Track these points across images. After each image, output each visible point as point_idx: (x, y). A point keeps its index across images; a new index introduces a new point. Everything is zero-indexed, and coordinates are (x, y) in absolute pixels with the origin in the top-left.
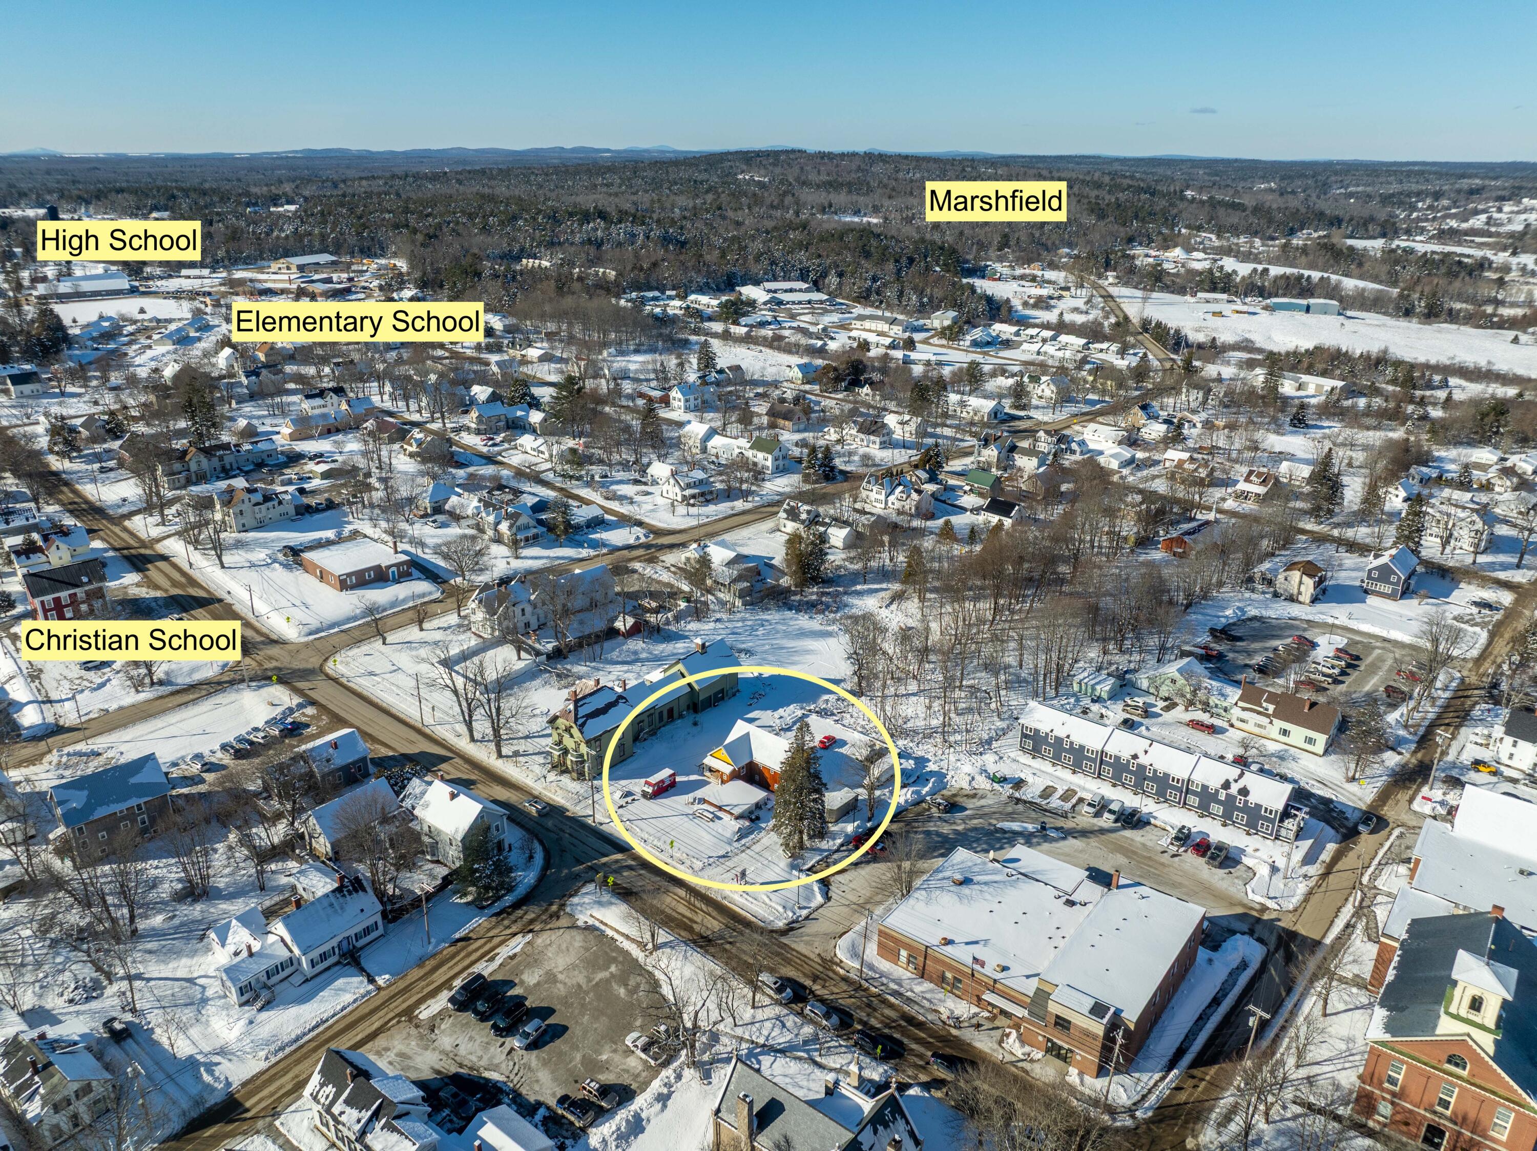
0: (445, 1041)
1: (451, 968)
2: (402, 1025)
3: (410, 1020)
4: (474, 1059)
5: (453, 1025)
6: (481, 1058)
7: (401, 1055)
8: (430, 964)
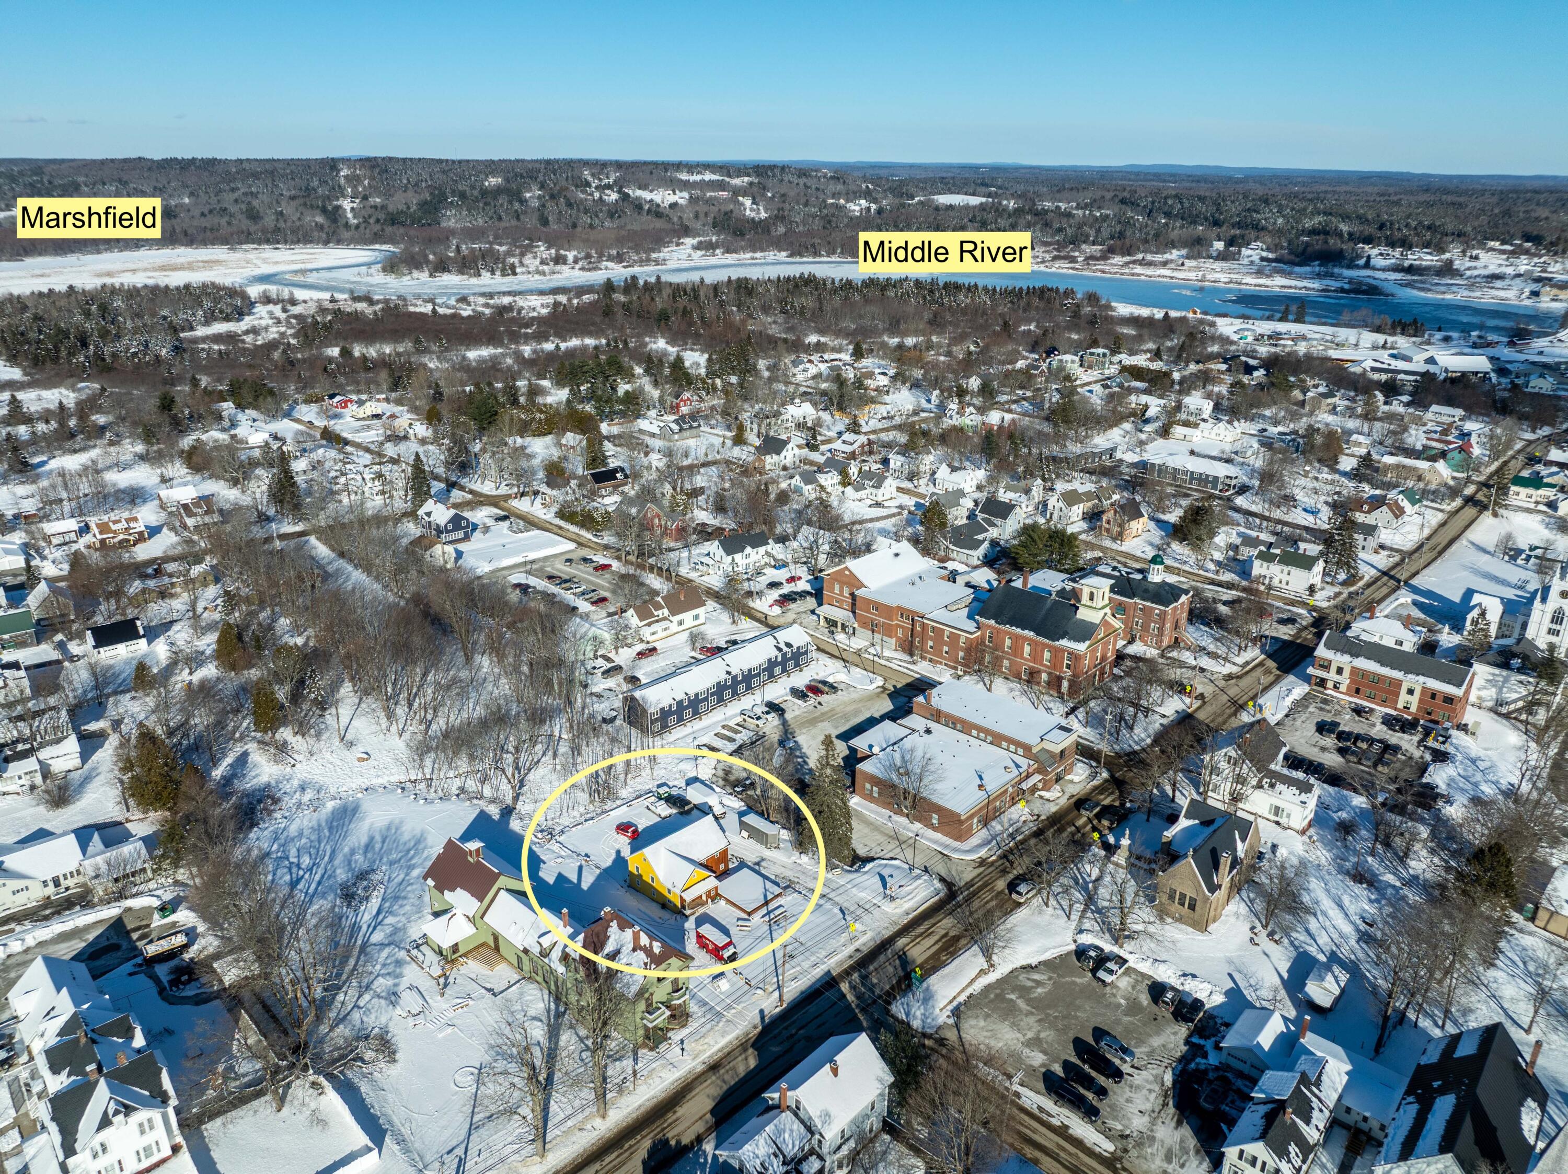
0: (1138, 1123)
1: (1034, 1131)
2: (1127, 1165)
3: (1120, 1159)
4: (1153, 1095)
5: (1115, 1118)
6: (1150, 1091)
7: (1168, 1158)
8: (1030, 1152)
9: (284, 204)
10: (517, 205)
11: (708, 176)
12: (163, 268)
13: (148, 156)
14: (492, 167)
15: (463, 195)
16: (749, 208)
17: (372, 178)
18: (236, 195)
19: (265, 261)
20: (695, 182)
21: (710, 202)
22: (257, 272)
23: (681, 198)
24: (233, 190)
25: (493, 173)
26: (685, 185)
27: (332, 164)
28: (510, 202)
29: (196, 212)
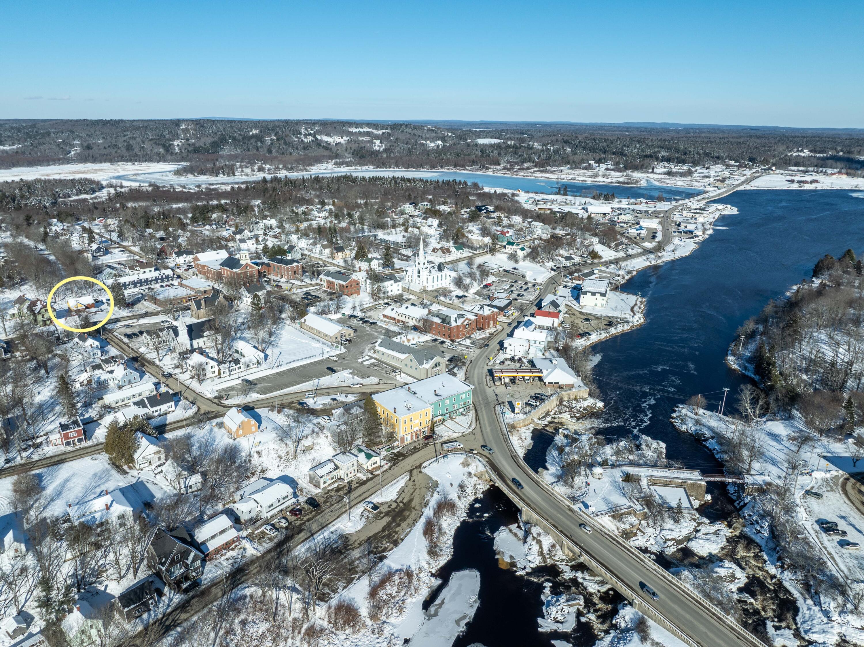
9: (146, 143)
10: (259, 144)
11: (366, 129)
12: (74, 173)
13: (89, 118)
14: (256, 124)
15: (234, 139)
16: (378, 146)
17: (195, 130)
18: (125, 138)
19: (124, 170)
20: (355, 133)
21: (357, 142)
22: (117, 174)
23: (343, 140)
24: (125, 136)
25: (255, 128)
26: (350, 134)
27: (177, 123)
28: (256, 142)
29: (102, 147)
